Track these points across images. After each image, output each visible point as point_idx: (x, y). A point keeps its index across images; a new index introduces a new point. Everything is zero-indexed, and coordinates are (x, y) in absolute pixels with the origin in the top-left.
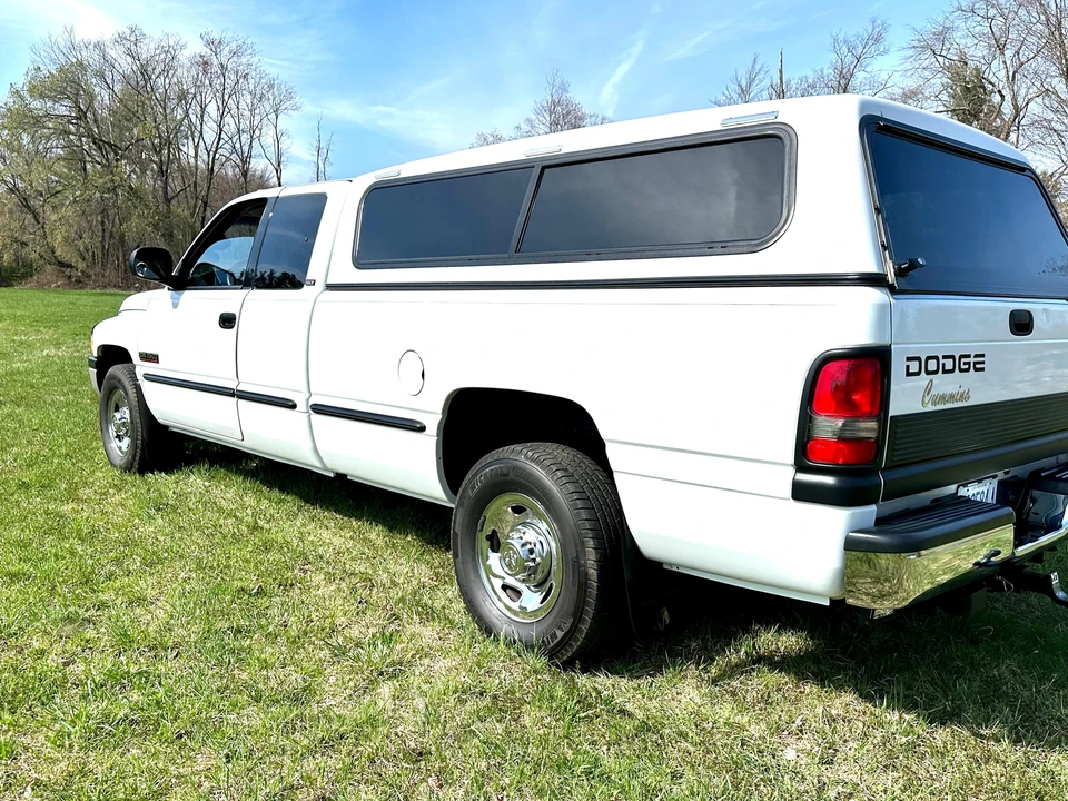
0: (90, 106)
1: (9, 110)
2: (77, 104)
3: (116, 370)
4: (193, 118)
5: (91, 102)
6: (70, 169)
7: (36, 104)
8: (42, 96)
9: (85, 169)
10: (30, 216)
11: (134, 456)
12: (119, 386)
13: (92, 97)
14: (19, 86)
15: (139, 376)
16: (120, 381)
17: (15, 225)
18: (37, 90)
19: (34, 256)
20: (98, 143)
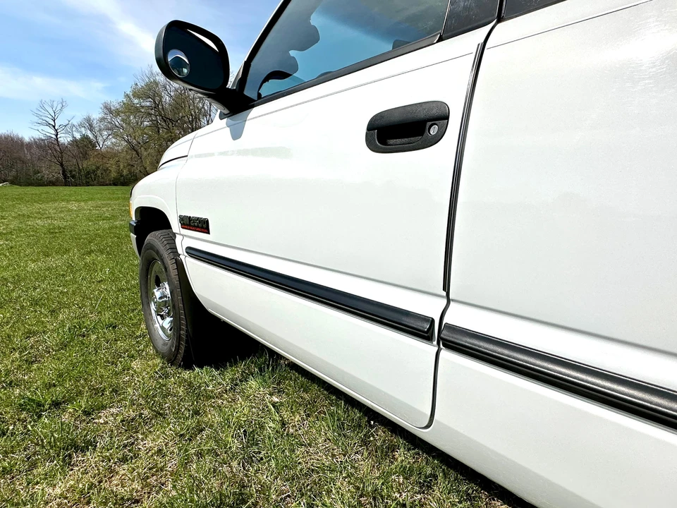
0: (161, 101)
1: (124, 104)
2: (155, 101)
3: (153, 238)
4: (206, 108)
5: (161, 99)
6: (152, 132)
7: (136, 101)
8: (139, 97)
9: (159, 132)
10: (135, 153)
11: (178, 348)
12: (157, 258)
13: (161, 97)
14: (129, 93)
15: (181, 250)
16: (158, 252)
17: (128, 157)
18: (136, 95)
19: (137, 171)
20: (165, 119)
